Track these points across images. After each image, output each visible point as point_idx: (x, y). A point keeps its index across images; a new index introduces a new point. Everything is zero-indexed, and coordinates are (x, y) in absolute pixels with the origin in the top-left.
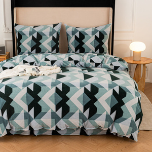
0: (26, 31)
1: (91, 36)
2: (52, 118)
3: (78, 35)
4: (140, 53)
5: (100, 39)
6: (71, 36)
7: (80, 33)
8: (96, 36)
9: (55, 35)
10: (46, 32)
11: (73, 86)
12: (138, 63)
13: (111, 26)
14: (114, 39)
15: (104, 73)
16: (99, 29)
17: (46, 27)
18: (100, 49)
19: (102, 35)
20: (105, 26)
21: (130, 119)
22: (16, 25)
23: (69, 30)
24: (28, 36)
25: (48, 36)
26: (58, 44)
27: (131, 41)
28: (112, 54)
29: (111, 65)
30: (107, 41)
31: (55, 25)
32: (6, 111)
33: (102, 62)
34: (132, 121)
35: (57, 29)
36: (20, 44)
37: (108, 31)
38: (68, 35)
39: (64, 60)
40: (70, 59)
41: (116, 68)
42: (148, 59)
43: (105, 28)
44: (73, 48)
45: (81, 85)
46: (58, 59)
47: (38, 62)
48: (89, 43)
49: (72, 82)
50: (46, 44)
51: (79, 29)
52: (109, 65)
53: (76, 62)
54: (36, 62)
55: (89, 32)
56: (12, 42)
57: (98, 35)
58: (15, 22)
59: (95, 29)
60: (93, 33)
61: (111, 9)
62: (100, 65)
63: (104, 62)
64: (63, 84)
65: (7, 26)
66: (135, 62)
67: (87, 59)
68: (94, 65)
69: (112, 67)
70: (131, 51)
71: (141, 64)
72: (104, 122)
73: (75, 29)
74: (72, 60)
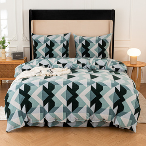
0: (42, 39)
1: (95, 43)
2: (64, 112)
3: (84, 42)
4: (136, 58)
5: (102, 46)
6: (79, 43)
9: (65, 43)
10: (58, 40)
11: (82, 84)
12: (135, 66)
13: (112, 35)
15: (107, 74)
16: (102, 38)
17: (57, 36)
18: (102, 54)
19: (104, 43)
20: (106, 35)
21: (130, 113)
22: (33, 34)
23: (77, 39)
24: (43, 43)
25: (60, 44)
26: (67, 50)
27: (129, 48)
28: (113, 58)
29: (113, 67)
30: (109, 47)
31: (65, 35)
32: (25, 105)
33: (105, 65)
34: (132, 115)
35: (67, 38)
36: (36, 50)
37: (109, 39)
38: (76, 43)
39: (74, 63)
40: (78, 62)
41: (117, 70)
42: (143, 63)
43: (107, 37)
44: (80, 54)
45: (89, 84)
46: (68, 62)
47: (51, 65)
48: (94, 49)
49: (80, 82)
50: (58, 50)
51: (85, 38)
52: (111, 67)
53: (83, 65)
54: (50, 65)
55: (93, 40)
56: (29, 49)
57: (101, 42)
58: (32, 32)
59: (98, 38)
60: (97, 41)
61: (112, 21)
62: (103, 68)
63: (107, 65)
64: (73, 83)
65: (26, 36)
66: (132, 66)
67: (93, 63)
68: (98, 67)
69: (114, 69)
70: (128, 56)
71: (137, 67)
72: (108, 115)
73: (82, 38)
74: (80, 63)
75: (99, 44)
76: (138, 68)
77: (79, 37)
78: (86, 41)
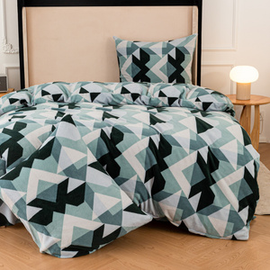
1: (161, 55)
3: (137, 54)
4: (249, 86)
5: (177, 61)
6: (126, 56)
7: (142, 51)
8: (169, 56)
11: (130, 132)
12: (246, 103)
13: (196, 38)
14: (202, 63)
15: (186, 115)
16: (176, 44)
18: (176, 77)
19: (181, 55)
23: (122, 47)
27: (232, 66)
28: (199, 84)
29: (198, 100)
30: (190, 64)
33: (180, 97)
37: (191, 46)
39: (115, 93)
40: (124, 91)
41: (206, 105)
42: (263, 98)
43: (187, 41)
45: (145, 133)
46: (103, 91)
47: (67, 95)
48: (158, 67)
51: (140, 45)
52: (193, 101)
53: (135, 96)
54: (64, 96)
55: (157, 48)
57: (173, 54)
59: (168, 44)
60: (165, 51)
61: (195, 9)
62: (176, 102)
63: (184, 96)
64: (114, 129)
66: (240, 102)
67: (154, 92)
68: (165, 101)
69: (199, 106)
70: (232, 82)
71: (250, 106)
73: (133, 44)
74: (128, 92)
75: (170, 57)
76: (253, 107)
77: (126, 42)
78: (141, 51)
